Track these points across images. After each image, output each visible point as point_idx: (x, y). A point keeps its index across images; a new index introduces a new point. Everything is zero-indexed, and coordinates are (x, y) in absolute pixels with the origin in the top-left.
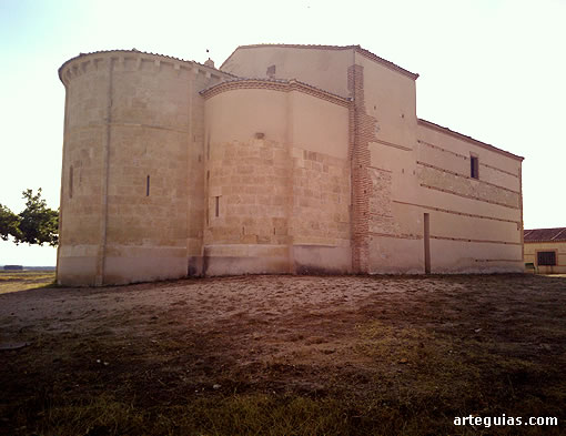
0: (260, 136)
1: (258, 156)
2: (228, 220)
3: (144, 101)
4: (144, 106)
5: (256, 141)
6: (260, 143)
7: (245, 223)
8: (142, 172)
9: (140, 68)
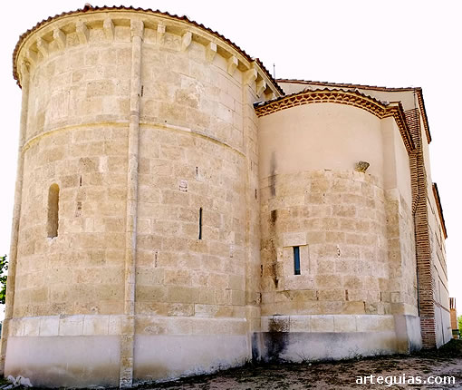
0: (363, 167)
1: (359, 193)
2: (322, 279)
3: (193, 96)
4: (194, 104)
5: (357, 173)
6: (360, 177)
7: (348, 284)
8: (192, 202)
9: (189, 48)
